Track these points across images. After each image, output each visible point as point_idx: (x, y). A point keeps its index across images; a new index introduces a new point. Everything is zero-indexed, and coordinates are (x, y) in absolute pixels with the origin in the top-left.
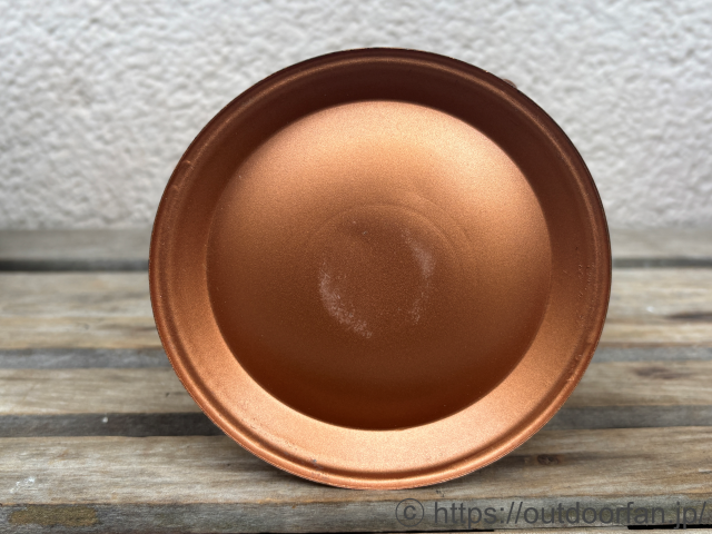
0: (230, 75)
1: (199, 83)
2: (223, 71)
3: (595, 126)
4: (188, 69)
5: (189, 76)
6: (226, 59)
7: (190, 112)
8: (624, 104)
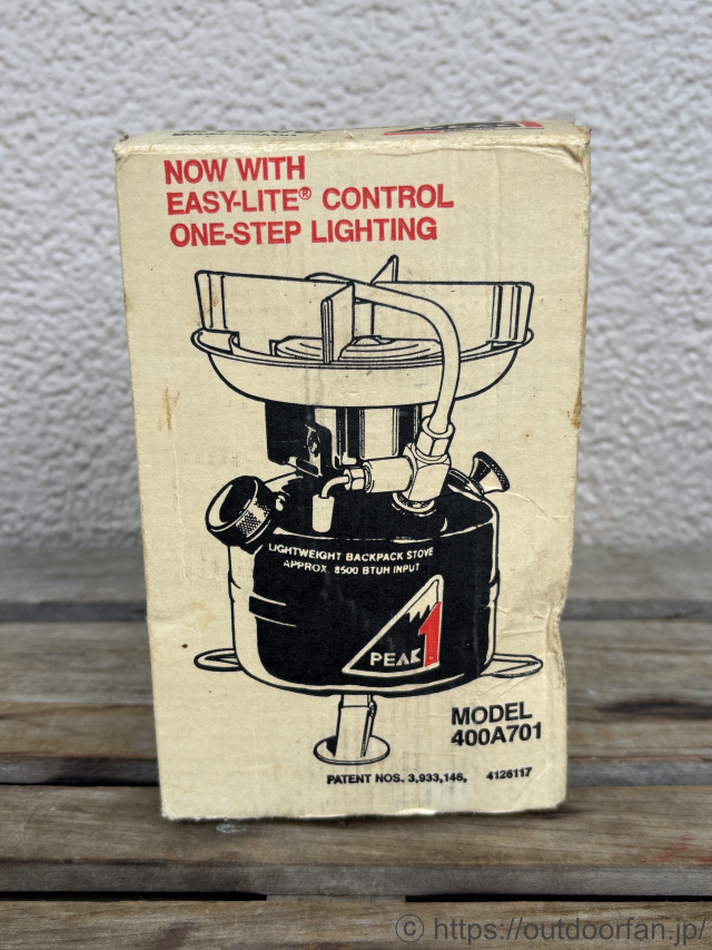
0: (117, 352)
1: (78, 362)
2: (107, 348)
3: (598, 411)
4: (64, 346)
5: (65, 354)
6: (111, 333)
7: (69, 398)
8: (636, 381)
